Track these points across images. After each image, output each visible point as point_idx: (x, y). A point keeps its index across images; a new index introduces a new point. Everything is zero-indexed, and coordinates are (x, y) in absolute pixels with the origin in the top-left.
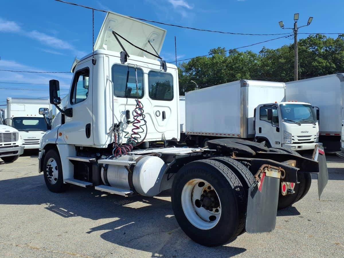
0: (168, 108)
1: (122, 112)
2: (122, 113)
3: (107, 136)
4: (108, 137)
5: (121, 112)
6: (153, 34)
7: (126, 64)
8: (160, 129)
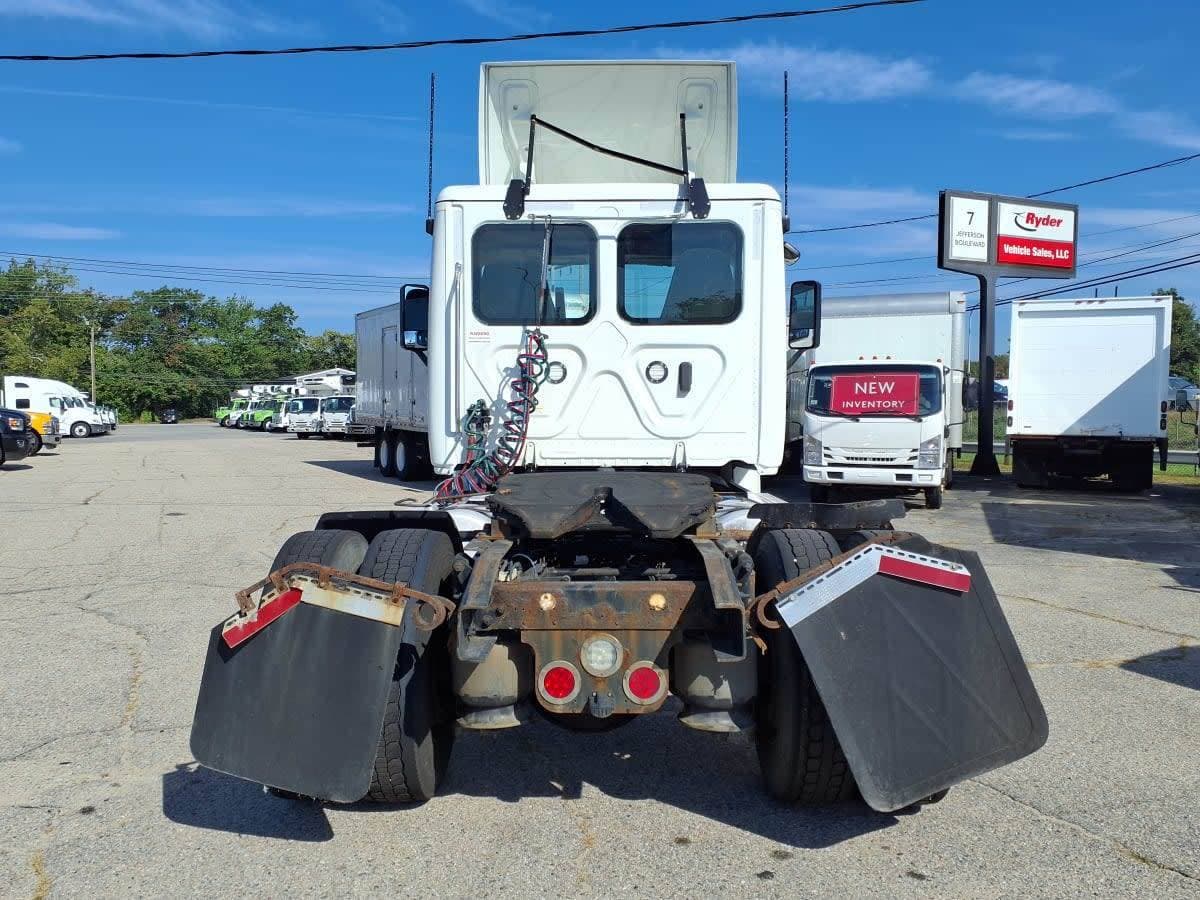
0: (712, 351)
1: (506, 369)
2: (504, 374)
3: (451, 441)
4: (454, 442)
5: (502, 368)
6: (691, 85)
7: (524, 218)
8: (663, 427)
